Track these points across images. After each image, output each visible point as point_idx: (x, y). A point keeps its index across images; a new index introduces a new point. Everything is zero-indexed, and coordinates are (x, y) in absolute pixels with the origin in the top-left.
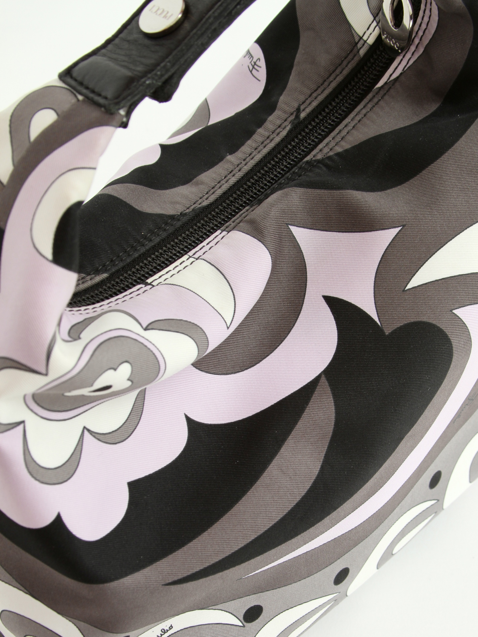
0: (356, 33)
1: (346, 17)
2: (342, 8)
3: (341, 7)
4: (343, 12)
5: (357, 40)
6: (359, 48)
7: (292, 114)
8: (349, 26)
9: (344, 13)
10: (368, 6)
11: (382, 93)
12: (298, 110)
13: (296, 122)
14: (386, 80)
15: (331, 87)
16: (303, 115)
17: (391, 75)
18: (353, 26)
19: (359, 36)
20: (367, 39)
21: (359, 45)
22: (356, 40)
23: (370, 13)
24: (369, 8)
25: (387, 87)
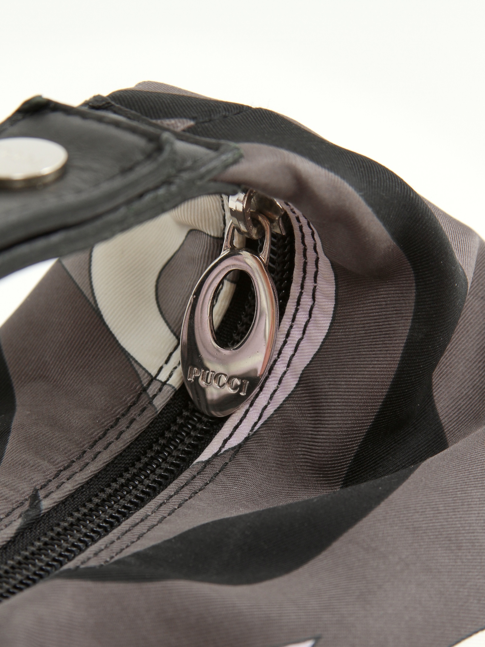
0: (144, 369)
1: (117, 341)
2: (107, 326)
3: (105, 323)
4: (111, 332)
5: (145, 382)
6: (151, 396)
7: (22, 504)
8: (127, 357)
9: (113, 335)
10: (164, 319)
11: (209, 471)
12: (35, 498)
13: (33, 513)
14: (216, 451)
15: (100, 461)
16: (46, 504)
17: (225, 441)
18: (134, 356)
19: (149, 374)
20: (168, 380)
21: (152, 390)
22: (143, 382)
23: (169, 332)
24: (166, 322)
25: (218, 463)
